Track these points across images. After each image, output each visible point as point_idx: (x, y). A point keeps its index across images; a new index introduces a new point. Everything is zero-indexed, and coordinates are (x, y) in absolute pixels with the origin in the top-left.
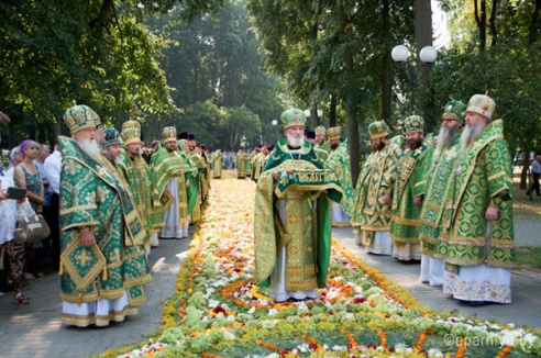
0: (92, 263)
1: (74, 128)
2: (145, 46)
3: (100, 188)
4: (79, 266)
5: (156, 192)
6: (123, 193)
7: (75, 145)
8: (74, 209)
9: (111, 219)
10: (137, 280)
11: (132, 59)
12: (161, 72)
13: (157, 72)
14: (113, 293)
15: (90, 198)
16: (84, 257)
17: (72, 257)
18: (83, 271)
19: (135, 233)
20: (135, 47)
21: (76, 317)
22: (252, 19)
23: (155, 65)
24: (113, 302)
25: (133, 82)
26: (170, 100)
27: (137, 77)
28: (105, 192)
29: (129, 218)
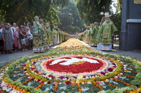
0: (38, 42)
1: (36, 20)
2: (55, 12)
3: (39, 30)
4: (36, 42)
5: (52, 36)
6: (43, 31)
7: (35, 22)
8: (35, 32)
9: (41, 35)
10: (45, 46)
11: (53, 14)
12: (58, 17)
13: (57, 17)
14: (41, 47)
15: (37, 31)
16: (37, 41)
17: (35, 41)
18: (37, 43)
19: (45, 38)
20: (53, 13)
21: (35, 51)
22: (77, 9)
23: (57, 16)
24: (41, 48)
25: (53, 19)
26: (59, 22)
27: (54, 18)
28: (40, 31)
29: (44, 35)
